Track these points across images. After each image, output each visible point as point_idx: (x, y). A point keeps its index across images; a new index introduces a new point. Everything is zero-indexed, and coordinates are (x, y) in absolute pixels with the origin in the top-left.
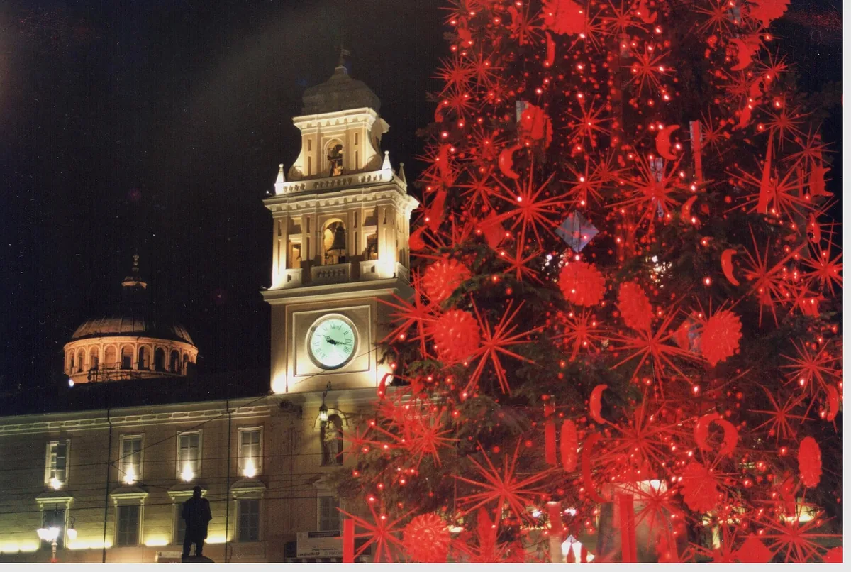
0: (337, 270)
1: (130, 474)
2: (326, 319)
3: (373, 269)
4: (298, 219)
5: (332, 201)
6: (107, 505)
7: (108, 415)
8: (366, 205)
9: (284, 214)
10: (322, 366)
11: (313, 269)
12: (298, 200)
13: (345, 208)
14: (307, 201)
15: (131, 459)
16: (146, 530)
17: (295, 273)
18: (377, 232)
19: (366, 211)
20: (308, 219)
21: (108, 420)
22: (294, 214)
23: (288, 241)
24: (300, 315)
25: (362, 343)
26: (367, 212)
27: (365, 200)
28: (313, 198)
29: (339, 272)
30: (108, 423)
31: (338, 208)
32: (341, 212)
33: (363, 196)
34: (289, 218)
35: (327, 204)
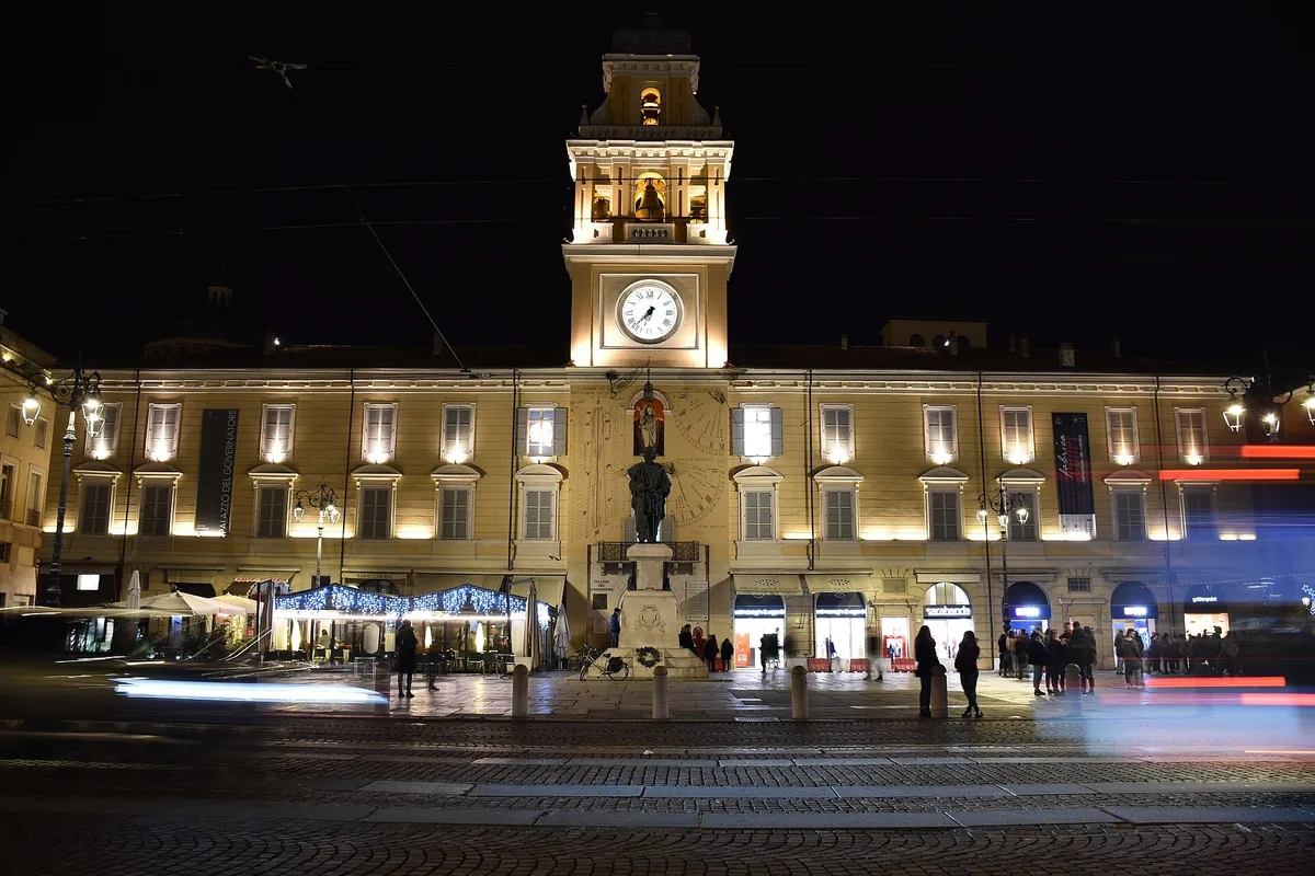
0: (657, 231)
1: (377, 450)
2: (643, 285)
3: (703, 234)
4: (608, 169)
5: (651, 152)
6: (347, 485)
7: (352, 377)
8: (692, 162)
9: (591, 160)
10: (637, 339)
11: (627, 226)
12: (610, 145)
13: (667, 163)
14: (621, 148)
15: (379, 431)
16: (400, 519)
17: (605, 229)
18: (706, 193)
19: (693, 168)
20: (620, 169)
21: (351, 383)
22: (599, 161)
23: (594, 191)
24: (608, 278)
25: (687, 317)
26: (694, 170)
27: (693, 156)
28: (631, 145)
29: (660, 232)
30: (350, 387)
31: (658, 161)
32: (662, 166)
33: (691, 150)
34: (595, 165)
35: (645, 155)
